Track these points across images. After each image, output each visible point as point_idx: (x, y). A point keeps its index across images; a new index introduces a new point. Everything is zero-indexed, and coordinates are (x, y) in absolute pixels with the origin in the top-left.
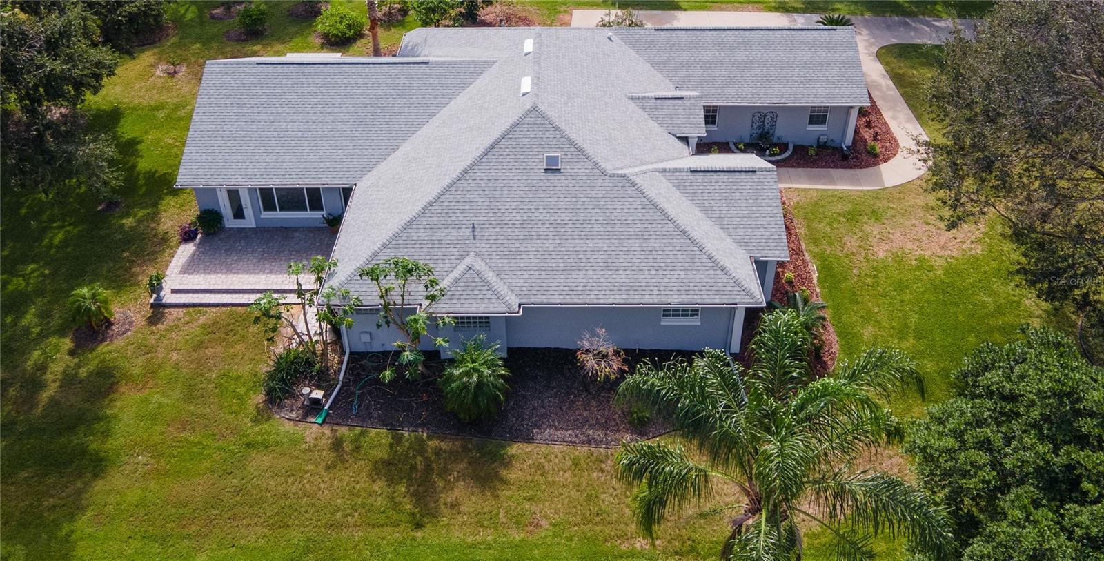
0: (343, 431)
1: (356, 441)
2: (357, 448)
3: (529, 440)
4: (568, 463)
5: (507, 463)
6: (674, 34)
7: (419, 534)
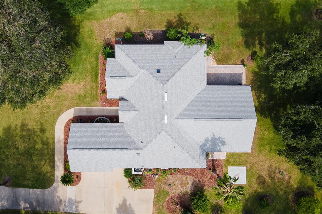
0: (197, 32)
1: (194, 30)
2: (194, 28)
3: (162, 31)
4: (155, 26)
5: (166, 26)
6: (122, 147)
7: (180, 12)
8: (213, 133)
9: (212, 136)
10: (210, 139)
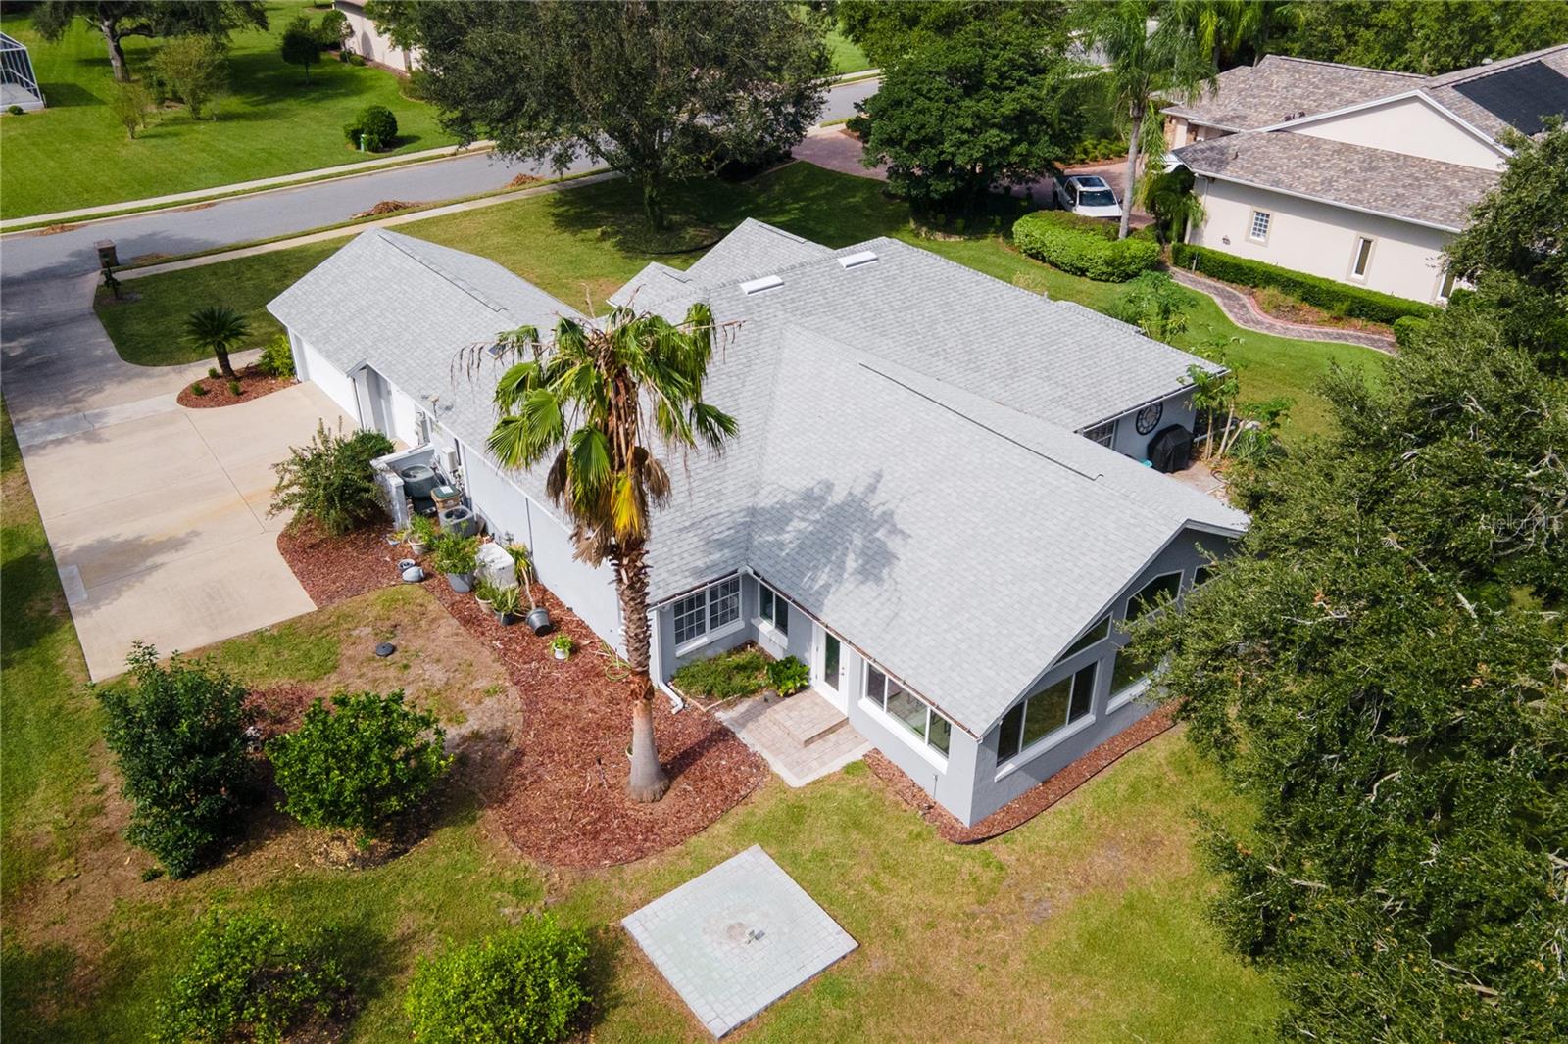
8: (879, 476)
9: (859, 490)
10: (837, 497)
